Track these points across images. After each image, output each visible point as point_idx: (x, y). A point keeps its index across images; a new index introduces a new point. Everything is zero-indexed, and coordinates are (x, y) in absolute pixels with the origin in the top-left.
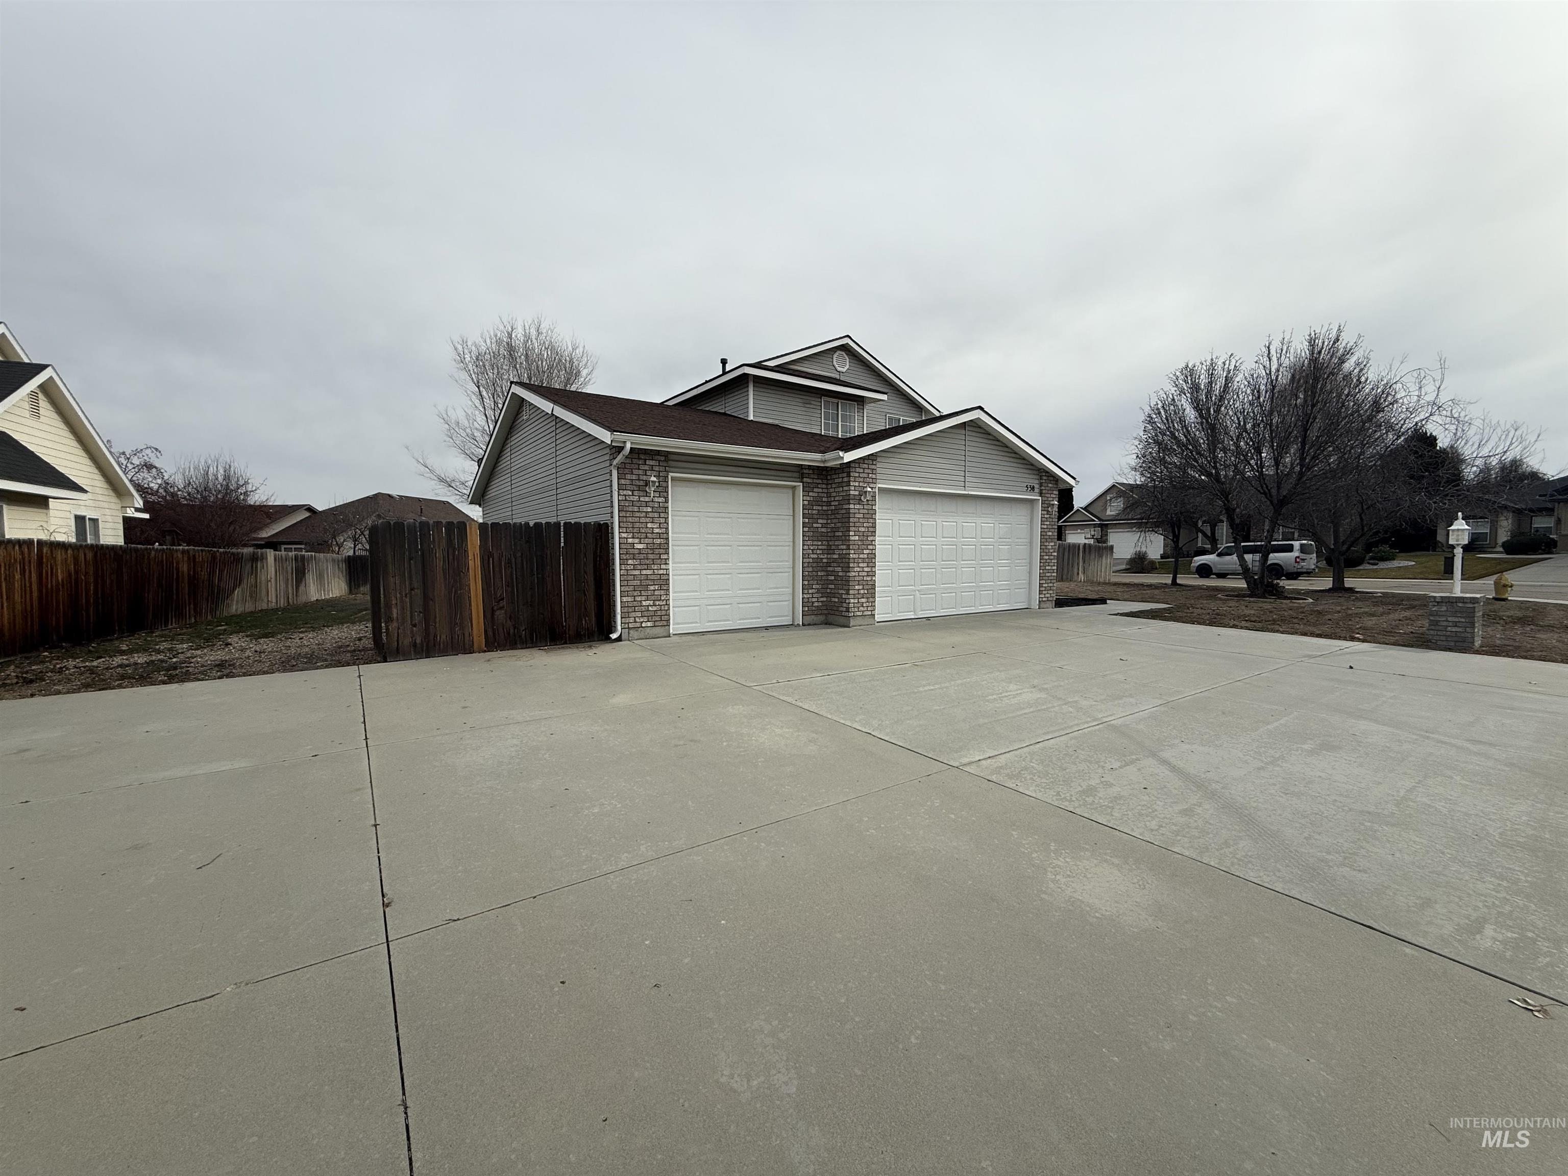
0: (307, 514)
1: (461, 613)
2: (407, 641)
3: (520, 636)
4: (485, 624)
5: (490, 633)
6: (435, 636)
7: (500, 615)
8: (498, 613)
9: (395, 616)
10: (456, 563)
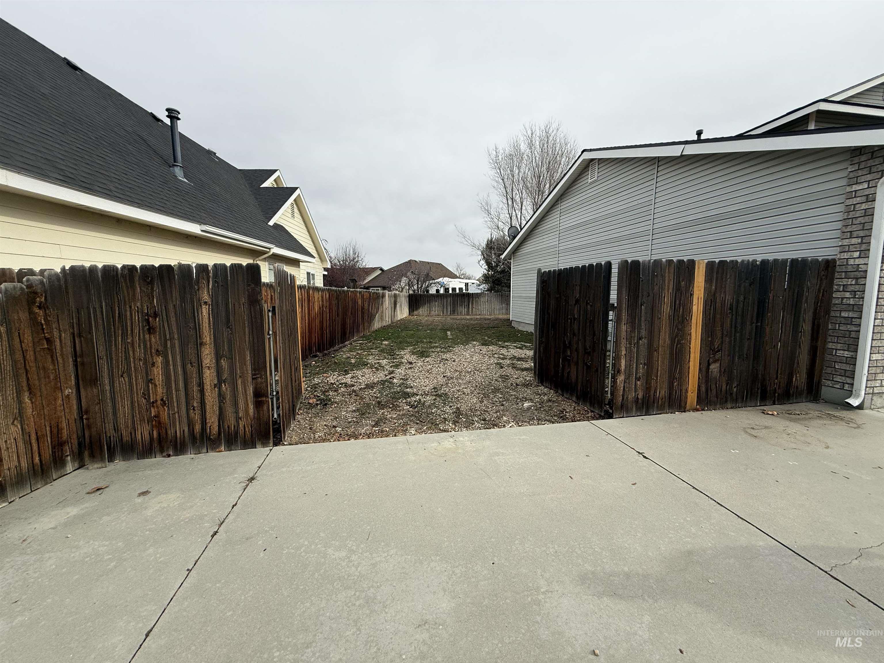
0: (380, 272)
1: (681, 366)
2: (631, 396)
3: (731, 394)
4: (699, 378)
5: (703, 389)
6: (655, 392)
7: (714, 367)
8: (712, 367)
9: (623, 367)
10: (681, 310)
